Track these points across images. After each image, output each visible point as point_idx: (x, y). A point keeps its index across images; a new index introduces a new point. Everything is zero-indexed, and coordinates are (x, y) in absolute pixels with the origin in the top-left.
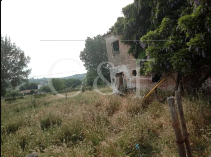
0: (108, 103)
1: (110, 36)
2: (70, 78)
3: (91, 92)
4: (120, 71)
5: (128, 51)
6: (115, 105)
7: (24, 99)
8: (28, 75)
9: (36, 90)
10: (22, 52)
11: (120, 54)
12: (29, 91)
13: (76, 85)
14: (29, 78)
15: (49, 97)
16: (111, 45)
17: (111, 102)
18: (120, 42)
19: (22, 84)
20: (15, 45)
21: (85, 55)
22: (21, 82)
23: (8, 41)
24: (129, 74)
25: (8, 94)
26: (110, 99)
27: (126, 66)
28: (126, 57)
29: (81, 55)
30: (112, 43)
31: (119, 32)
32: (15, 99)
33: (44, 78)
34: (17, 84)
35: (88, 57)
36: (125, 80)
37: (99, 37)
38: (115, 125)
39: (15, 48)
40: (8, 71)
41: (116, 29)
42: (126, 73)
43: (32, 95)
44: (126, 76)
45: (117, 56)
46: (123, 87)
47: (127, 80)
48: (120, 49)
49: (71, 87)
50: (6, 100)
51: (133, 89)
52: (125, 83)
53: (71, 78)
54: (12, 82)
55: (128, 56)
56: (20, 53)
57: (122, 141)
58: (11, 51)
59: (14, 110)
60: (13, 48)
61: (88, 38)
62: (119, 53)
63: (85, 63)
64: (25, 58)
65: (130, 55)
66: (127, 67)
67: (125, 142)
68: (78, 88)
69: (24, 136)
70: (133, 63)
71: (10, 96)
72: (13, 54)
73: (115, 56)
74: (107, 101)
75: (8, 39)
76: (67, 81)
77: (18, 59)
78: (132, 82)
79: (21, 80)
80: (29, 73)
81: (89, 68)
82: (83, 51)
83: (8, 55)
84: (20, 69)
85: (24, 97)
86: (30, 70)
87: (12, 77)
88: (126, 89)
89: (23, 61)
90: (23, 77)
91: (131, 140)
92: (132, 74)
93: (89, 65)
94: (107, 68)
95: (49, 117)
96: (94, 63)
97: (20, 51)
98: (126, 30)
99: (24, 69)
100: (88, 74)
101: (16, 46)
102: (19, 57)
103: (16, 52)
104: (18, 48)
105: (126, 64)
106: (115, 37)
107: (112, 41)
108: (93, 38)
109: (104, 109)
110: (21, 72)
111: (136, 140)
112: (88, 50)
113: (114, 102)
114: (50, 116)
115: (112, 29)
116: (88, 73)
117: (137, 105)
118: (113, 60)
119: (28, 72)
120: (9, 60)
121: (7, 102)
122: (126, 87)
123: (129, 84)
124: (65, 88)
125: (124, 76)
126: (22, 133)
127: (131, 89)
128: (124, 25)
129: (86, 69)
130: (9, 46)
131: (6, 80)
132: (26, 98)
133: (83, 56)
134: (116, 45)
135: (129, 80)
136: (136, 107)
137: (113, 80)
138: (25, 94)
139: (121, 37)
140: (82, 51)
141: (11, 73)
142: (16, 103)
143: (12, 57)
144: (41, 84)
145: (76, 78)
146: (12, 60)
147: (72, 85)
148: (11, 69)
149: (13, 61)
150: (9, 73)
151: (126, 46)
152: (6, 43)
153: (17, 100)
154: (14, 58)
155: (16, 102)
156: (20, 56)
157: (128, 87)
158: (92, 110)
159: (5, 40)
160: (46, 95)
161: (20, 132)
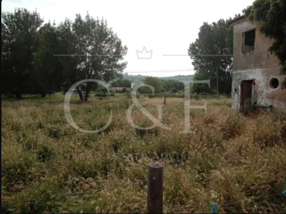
0: (224, 121)
1: (243, 21)
2: (170, 79)
3: (198, 102)
4: (250, 77)
5: (269, 47)
6: (234, 126)
7: (115, 97)
8: (123, 69)
9: (128, 89)
10: (119, 40)
11: (255, 51)
12: (121, 89)
13: (177, 90)
14: (123, 73)
15: (144, 99)
16: (241, 35)
17: (230, 120)
18: (257, 33)
19: (115, 79)
20: (112, 30)
21: (196, 49)
22: (114, 77)
23: (104, 25)
24: (264, 83)
25: (99, 88)
26: (228, 116)
27: (261, 70)
28: (265, 56)
29: (190, 48)
30: (243, 33)
31: (260, 16)
32: (105, 96)
33: (139, 75)
34: (110, 78)
35: (200, 52)
36: (255, 92)
37: (221, 22)
38: (232, 153)
39: (111, 35)
40: (102, 63)
41: (255, 10)
42: (260, 82)
43: (124, 94)
44: (258, 86)
45: (248, 54)
46: (250, 102)
47: (259, 92)
48: (255, 43)
49: (170, 91)
50: (96, 96)
51: (266, 107)
52: (255, 96)
53: (172, 79)
54: (105, 75)
55: (268, 56)
56: (116, 41)
57: (242, 177)
58: (107, 39)
59: (105, 108)
60: (109, 35)
61: (205, 23)
62: (253, 49)
63: (195, 61)
64: (122, 48)
65: (272, 53)
66: (263, 72)
67: (246, 180)
68: (179, 93)
69: (117, 140)
70: (274, 66)
71: (101, 91)
72: (108, 42)
73: (245, 54)
74: (223, 119)
75: (104, 22)
76: (166, 82)
77: (113, 48)
78: (266, 97)
79: (115, 75)
80: (124, 67)
81: (199, 68)
82: (194, 43)
83: (103, 43)
84: (115, 61)
85: (116, 94)
86: (125, 63)
87: (105, 70)
88: (255, 105)
89: (119, 52)
90: (118, 71)
91: (256, 179)
92: (270, 85)
93: (200, 64)
94: (226, 70)
95: (145, 124)
96: (207, 62)
97: (117, 38)
98: (272, 13)
99: (120, 62)
100: (196, 76)
101: (113, 33)
102: (115, 47)
103: (112, 39)
104: (115, 34)
105: (262, 68)
106: (251, 23)
107: (245, 30)
108: (212, 25)
109: (218, 129)
110: (116, 64)
111: (264, 182)
112: (201, 42)
113: (233, 122)
114: (145, 122)
115: (248, 11)
116: (196, 74)
117: (272, 133)
118: (241, 59)
119: (124, 65)
120: (104, 49)
121: (97, 97)
122: (256, 103)
123: (261, 99)
124: (163, 91)
125: (256, 85)
126: (114, 135)
127: (264, 108)
128: (271, 5)
129: (195, 70)
130: (105, 32)
131: (99, 72)
132: (117, 97)
133: (193, 50)
134: (249, 37)
135: (262, 92)
136: (270, 136)
137: (236, 90)
138: (116, 92)
139: (262, 24)
140: (192, 43)
141: (104, 65)
142: (107, 101)
143: (107, 46)
144: (135, 83)
145: (178, 79)
146: (107, 49)
147: (172, 89)
148: (106, 60)
149: (108, 51)
150: (103, 64)
151: (268, 39)
152: (102, 27)
153: (108, 97)
154: (109, 47)
155: (106, 99)
156: (117, 46)
157: (258, 102)
158: (200, 126)
159: (101, 24)
160: (140, 96)
161: (112, 134)
